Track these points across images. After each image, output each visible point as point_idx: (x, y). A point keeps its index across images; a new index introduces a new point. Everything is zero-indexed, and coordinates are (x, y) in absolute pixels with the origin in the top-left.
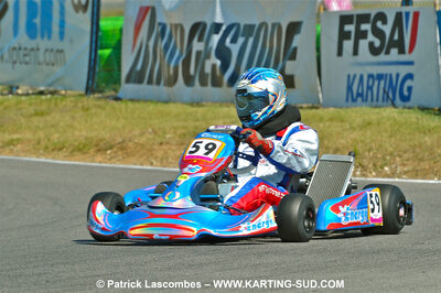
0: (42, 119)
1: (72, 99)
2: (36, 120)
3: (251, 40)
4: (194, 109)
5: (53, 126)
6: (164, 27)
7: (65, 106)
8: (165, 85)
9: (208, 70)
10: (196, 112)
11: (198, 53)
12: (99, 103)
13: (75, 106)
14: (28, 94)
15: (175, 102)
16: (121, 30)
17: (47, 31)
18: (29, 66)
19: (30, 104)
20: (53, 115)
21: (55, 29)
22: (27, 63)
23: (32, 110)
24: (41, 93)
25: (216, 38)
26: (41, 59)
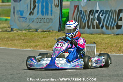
0: (45, 39)
1: (54, 33)
2: (44, 39)
3: (107, 15)
4: (91, 35)
5: (49, 41)
6: (81, 11)
7: (52, 35)
8: (82, 29)
9: (95, 24)
10: (91, 36)
11: (92, 19)
12: (62, 34)
13: (55, 35)
14: (41, 32)
15: (85, 34)
16: (69, 13)
17: (47, 13)
18: (42, 23)
19: (42, 35)
20: (49, 38)
21: (50, 12)
22: (41, 22)
23: (42, 36)
24: (45, 31)
25: (97, 15)
26: (45, 21)
